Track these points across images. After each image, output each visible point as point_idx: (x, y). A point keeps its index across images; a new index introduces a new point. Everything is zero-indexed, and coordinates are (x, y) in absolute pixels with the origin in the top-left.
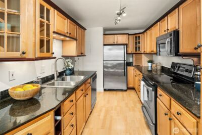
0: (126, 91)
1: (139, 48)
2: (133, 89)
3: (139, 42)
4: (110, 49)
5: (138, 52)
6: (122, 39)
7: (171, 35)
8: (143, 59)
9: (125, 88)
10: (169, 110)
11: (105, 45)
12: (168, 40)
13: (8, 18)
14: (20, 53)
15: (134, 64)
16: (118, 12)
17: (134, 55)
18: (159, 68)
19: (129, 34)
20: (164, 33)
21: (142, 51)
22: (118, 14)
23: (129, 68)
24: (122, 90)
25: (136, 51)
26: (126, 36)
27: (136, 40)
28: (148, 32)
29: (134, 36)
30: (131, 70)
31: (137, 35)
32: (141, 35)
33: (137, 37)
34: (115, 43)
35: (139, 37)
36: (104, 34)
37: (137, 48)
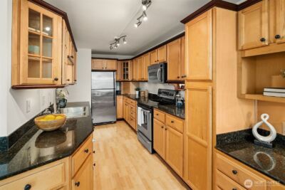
0: (115, 122)
1: (127, 75)
2: (122, 119)
3: (127, 69)
4: (100, 76)
5: (126, 79)
6: (111, 65)
7: (161, 66)
8: (131, 87)
9: (115, 120)
10: (164, 123)
11: (93, 71)
12: (159, 70)
13: (43, 40)
14: (52, 79)
15: (122, 93)
16: (117, 38)
17: (122, 83)
18: (147, 95)
19: (117, 60)
20: (154, 63)
21: (130, 78)
22: (116, 40)
23: (118, 96)
24: (110, 123)
25: (124, 78)
26: (115, 62)
27: (124, 66)
28: (138, 60)
29: (123, 62)
30: (120, 100)
31: (126, 62)
32: (129, 62)
33: (125, 63)
34: (104, 69)
35: (127, 64)
36: (92, 58)
37: (126, 75)
